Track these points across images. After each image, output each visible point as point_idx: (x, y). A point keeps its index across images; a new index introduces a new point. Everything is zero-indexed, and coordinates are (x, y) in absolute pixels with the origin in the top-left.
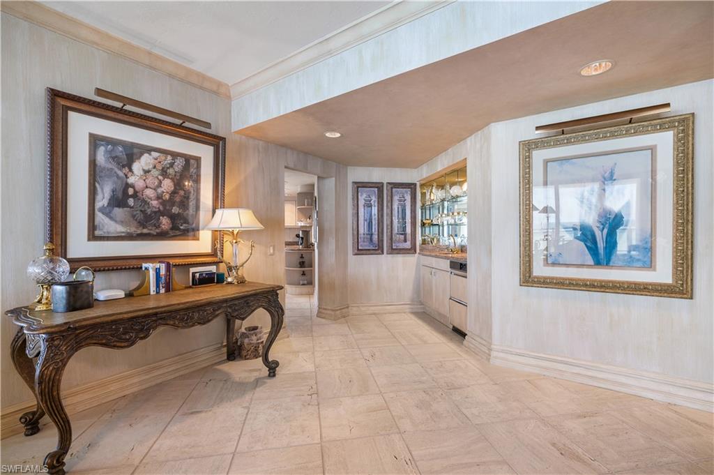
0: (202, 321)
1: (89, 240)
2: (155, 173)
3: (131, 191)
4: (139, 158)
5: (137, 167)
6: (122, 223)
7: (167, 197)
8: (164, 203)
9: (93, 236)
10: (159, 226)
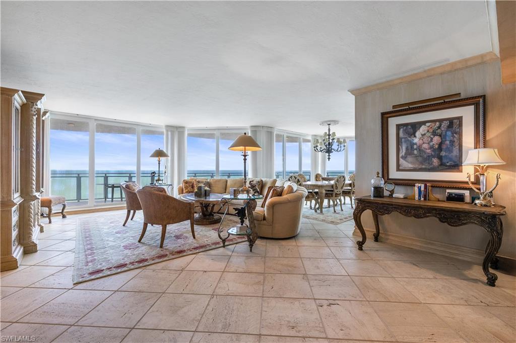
0: (416, 216)
1: (397, 171)
2: (429, 134)
3: (415, 147)
4: (419, 129)
5: (418, 134)
6: (411, 163)
7: (437, 146)
8: (434, 150)
9: (398, 169)
10: (432, 164)
